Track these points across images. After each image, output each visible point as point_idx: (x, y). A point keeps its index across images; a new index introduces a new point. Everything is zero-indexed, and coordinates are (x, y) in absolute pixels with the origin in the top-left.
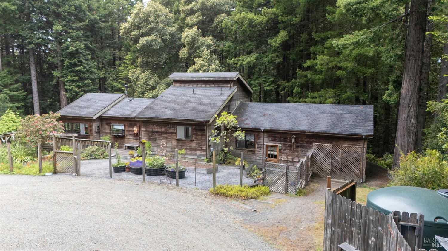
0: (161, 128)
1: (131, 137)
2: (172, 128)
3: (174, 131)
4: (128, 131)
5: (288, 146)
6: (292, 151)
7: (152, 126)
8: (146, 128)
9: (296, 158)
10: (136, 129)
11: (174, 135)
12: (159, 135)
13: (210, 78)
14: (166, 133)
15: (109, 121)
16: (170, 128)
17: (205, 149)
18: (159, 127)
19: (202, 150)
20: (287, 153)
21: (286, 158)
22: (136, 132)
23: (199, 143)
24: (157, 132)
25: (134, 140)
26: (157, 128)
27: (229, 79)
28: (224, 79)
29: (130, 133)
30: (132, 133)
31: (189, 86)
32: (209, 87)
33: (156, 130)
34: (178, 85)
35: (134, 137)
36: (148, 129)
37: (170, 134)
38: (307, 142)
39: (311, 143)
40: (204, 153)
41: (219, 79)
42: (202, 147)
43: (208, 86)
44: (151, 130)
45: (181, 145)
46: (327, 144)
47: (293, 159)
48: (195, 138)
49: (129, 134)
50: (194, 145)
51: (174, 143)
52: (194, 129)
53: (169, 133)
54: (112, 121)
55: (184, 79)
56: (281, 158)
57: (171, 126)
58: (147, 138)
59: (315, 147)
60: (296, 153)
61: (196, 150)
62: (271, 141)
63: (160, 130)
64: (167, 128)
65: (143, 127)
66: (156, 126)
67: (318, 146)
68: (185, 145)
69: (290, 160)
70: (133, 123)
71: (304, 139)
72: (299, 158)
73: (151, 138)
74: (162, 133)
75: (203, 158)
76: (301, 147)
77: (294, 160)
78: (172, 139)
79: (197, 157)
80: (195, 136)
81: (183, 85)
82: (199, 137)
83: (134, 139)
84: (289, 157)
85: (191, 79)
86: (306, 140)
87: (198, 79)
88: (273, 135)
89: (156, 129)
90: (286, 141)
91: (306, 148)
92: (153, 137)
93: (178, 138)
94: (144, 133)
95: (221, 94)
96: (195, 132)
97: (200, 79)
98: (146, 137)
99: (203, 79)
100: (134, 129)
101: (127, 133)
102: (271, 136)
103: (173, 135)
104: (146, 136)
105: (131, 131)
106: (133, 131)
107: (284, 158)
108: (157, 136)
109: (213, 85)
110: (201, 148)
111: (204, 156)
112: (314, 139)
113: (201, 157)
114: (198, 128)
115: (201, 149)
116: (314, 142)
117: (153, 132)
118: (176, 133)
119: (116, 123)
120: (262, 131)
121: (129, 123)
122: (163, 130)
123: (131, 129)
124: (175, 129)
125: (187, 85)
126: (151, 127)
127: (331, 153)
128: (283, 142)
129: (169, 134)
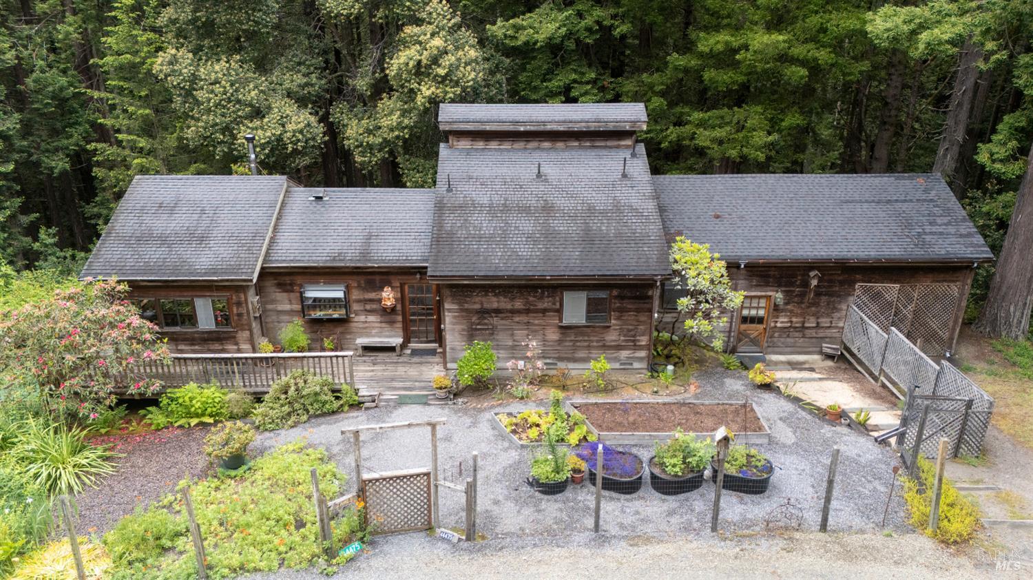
0: (512, 299)
1: (371, 318)
2: (548, 297)
3: (554, 304)
4: (359, 301)
5: (796, 296)
6: (803, 306)
7: (482, 296)
8: (460, 304)
9: (812, 319)
10: (391, 296)
11: (554, 316)
12: (502, 319)
13: (570, 125)
14: (527, 311)
15: (287, 279)
16: (541, 298)
17: (643, 343)
18: (505, 297)
19: (636, 347)
20: (791, 311)
21: (787, 322)
22: (389, 303)
23: (629, 331)
24: (498, 311)
25: (384, 325)
26: (498, 302)
27: (628, 128)
28: (614, 127)
29: (368, 307)
30: (374, 306)
31: (501, 147)
32: (563, 150)
33: (495, 305)
34: (464, 144)
35: (382, 316)
36: (466, 306)
37: (541, 315)
38: (842, 283)
39: (852, 283)
40: (643, 354)
41: (599, 127)
42: (639, 341)
43: (560, 145)
44: (477, 306)
45: (573, 338)
46: (887, 283)
47: (803, 323)
48: (618, 318)
49: (366, 310)
50: (612, 337)
51: (553, 335)
52: (616, 297)
53: (537, 311)
54: (299, 280)
55: (488, 128)
56: (776, 322)
57: (543, 293)
58: (463, 330)
59: (858, 292)
60: (813, 309)
61: (619, 348)
62: (757, 286)
63: (509, 307)
64: (531, 299)
65: (449, 299)
66: (496, 295)
67: (866, 291)
68: (586, 338)
69: (797, 325)
70: (377, 278)
71: (836, 277)
72: (818, 318)
73: (479, 327)
74: (514, 312)
75: (636, 365)
76: (825, 295)
77: (807, 325)
78: (544, 327)
79: (621, 364)
80: (617, 314)
81: (480, 144)
82: (629, 315)
83: (381, 322)
84: (794, 320)
85: (511, 128)
86: (841, 278)
87: (532, 128)
88: (761, 271)
89: (493, 302)
90: (792, 284)
91: (839, 296)
92: (486, 324)
93: (565, 322)
94: (455, 317)
95: (624, 176)
96: (618, 305)
97: (542, 128)
98: (458, 327)
99: (549, 127)
100: (384, 295)
101: (355, 307)
102: (757, 276)
103: (549, 316)
104: (462, 324)
105: (371, 301)
106: (380, 301)
107: (782, 322)
108: (496, 321)
109: (576, 144)
110: (634, 341)
111: (640, 359)
112: (858, 274)
113: (631, 364)
114: (627, 293)
115: (635, 345)
116: (859, 281)
117: (484, 313)
118: (559, 311)
119: (318, 283)
120: (742, 266)
121: (362, 280)
122: (518, 304)
123: (372, 295)
124: (557, 299)
125: (494, 145)
126: (477, 299)
127: (895, 303)
128: (785, 286)
129: (535, 315)
